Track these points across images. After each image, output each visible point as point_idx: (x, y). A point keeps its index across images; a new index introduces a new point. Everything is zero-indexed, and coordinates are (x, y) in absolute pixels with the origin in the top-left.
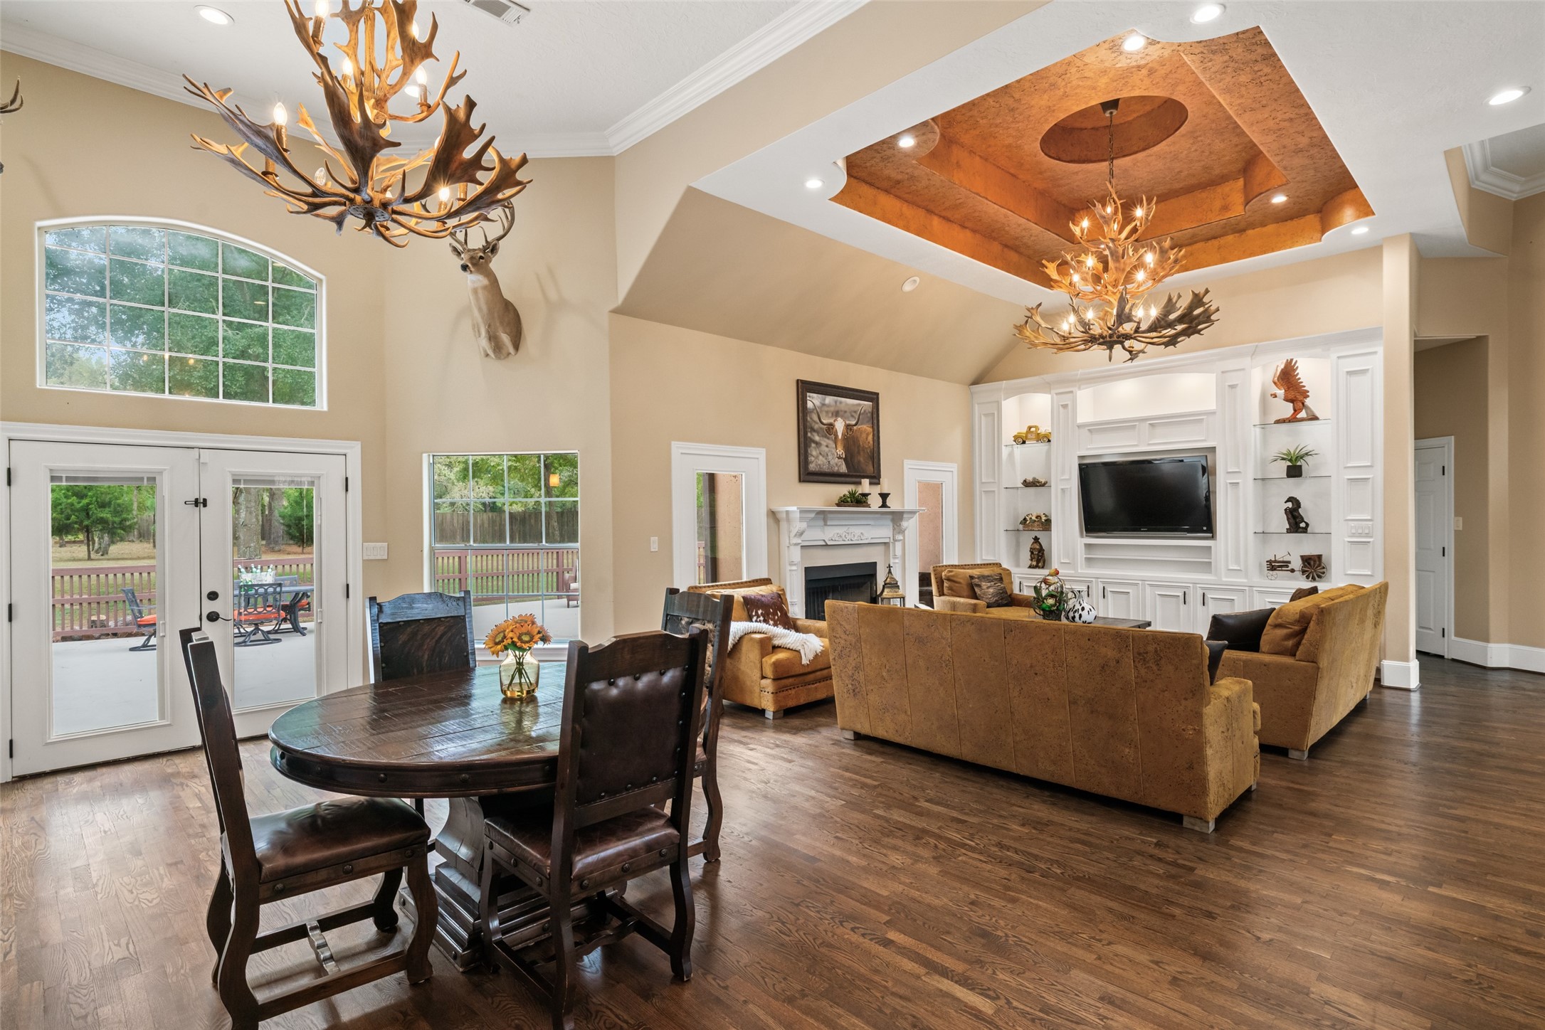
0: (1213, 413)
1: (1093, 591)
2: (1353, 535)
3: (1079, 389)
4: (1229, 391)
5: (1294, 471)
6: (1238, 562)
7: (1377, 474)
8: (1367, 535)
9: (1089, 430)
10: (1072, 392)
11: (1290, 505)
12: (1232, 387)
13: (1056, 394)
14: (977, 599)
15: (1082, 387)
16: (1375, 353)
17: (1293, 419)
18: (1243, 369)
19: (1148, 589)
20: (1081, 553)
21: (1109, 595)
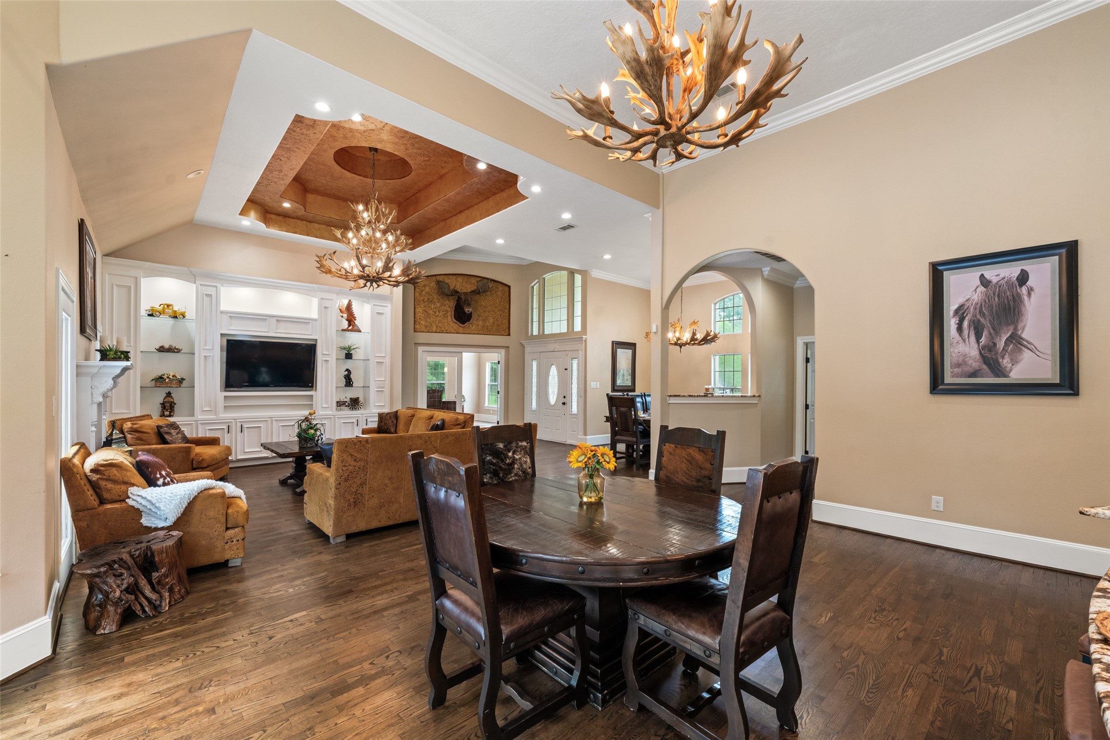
0: (316, 320)
1: (233, 429)
2: (378, 388)
3: (222, 285)
4: (324, 309)
5: (349, 356)
6: (327, 403)
7: (387, 361)
8: (383, 388)
9: (230, 316)
10: (216, 287)
11: (347, 373)
12: (325, 308)
13: (201, 285)
14: (168, 443)
15: (225, 285)
16: (387, 306)
17: (347, 330)
18: (332, 300)
19: (274, 423)
20: (221, 403)
21: (245, 430)
